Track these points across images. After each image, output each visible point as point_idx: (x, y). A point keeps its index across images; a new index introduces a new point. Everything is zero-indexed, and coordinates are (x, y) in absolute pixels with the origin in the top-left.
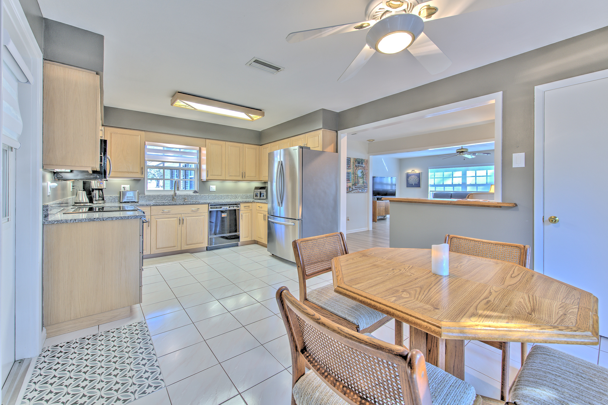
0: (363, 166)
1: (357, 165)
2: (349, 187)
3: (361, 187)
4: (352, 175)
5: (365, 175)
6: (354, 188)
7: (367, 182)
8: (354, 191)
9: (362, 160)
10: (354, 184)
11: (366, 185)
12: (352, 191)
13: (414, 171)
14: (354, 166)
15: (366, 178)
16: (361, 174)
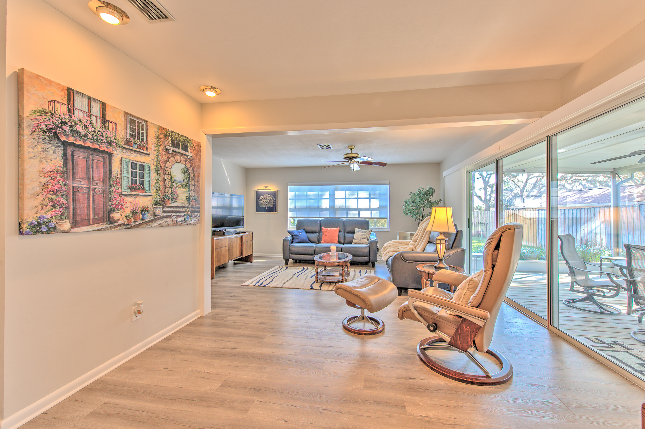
0: (187, 156)
1: (171, 148)
2: (142, 211)
3: (181, 210)
4: (154, 176)
5: (193, 179)
6: (159, 211)
7: (198, 197)
8: (160, 222)
9: (185, 139)
10: (161, 202)
11: (197, 206)
12: (152, 221)
13: (267, 188)
14: (160, 149)
15: (196, 188)
16: (183, 175)
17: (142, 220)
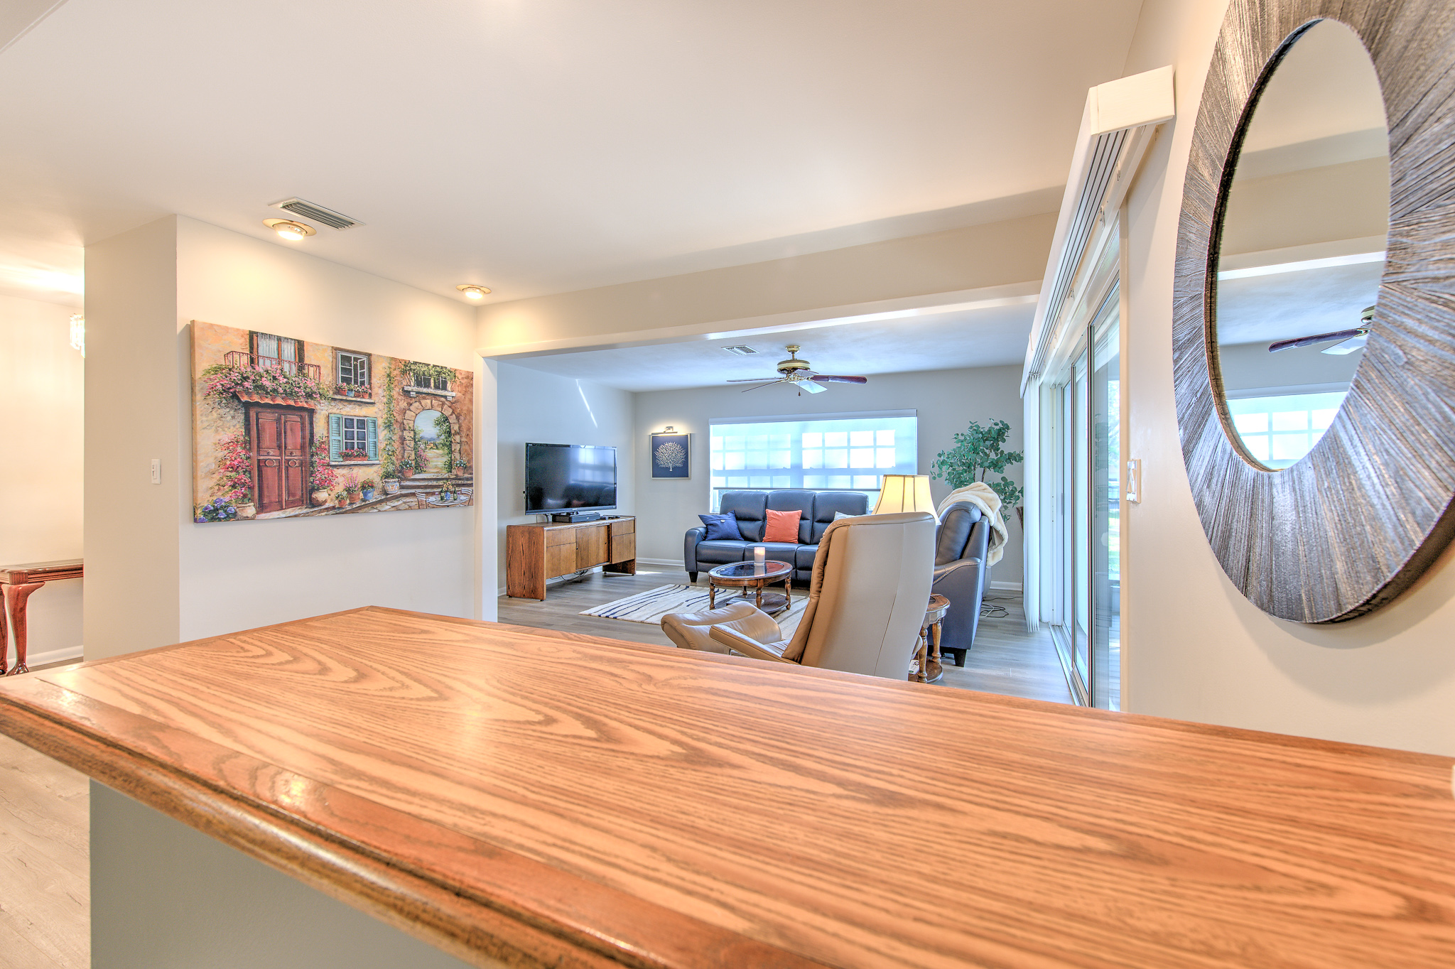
0: (445, 397)
1: (413, 388)
2: (363, 487)
3: (435, 483)
4: (383, 434)
5: (457, 433)
6: (393, 487)
7: (469, 461)
8: (396, 503)
9: (440, 371)
10: (398, 473)
11: (466, 475)
12: (381, 502)
14: (394, 393)
15: (465, 447)
16: (438, 428)
17: (363, 500)
